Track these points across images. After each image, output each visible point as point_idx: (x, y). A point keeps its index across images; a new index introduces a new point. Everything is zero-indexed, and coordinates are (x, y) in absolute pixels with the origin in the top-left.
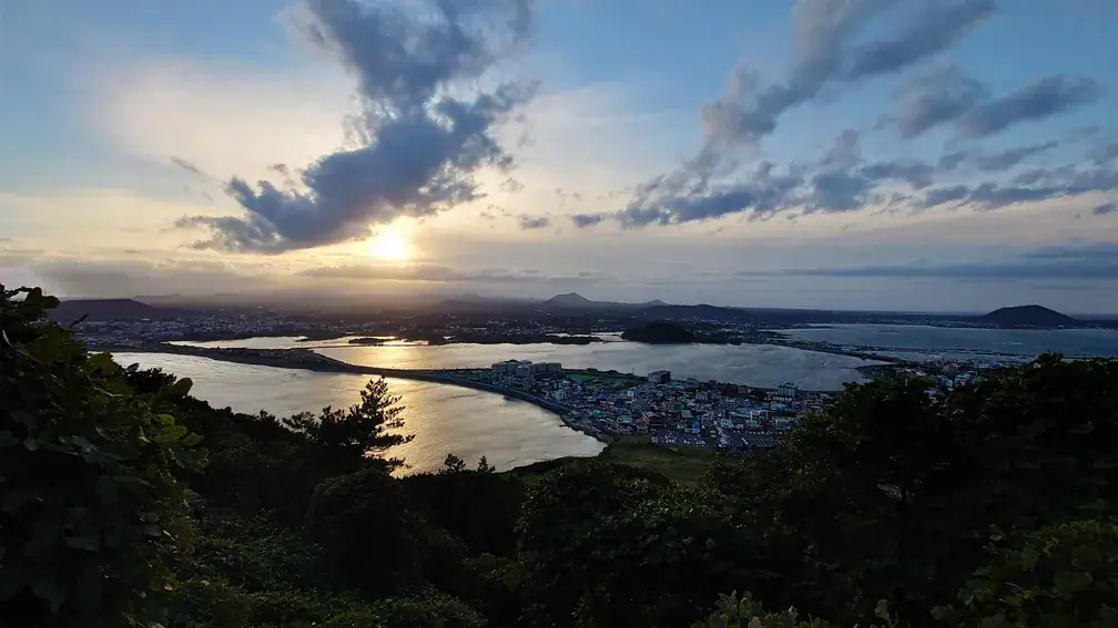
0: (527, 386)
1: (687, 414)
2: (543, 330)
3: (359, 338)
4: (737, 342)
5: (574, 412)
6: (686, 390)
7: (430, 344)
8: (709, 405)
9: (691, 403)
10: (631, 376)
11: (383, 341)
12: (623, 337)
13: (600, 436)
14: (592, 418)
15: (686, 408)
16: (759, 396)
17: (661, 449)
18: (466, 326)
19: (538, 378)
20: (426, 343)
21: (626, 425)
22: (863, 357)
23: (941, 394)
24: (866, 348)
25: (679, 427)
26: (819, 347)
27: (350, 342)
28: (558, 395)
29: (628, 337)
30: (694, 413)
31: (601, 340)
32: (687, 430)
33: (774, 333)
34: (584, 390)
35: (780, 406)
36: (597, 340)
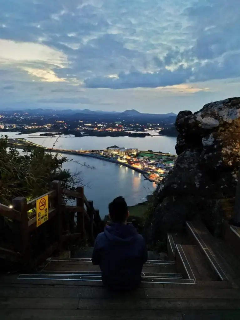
3: (44, 133)
7: (75, 136)
10: (168, 155)
11: (54, 134)
27: (41, 135)
29: (163, 133)
36: (148, 135)
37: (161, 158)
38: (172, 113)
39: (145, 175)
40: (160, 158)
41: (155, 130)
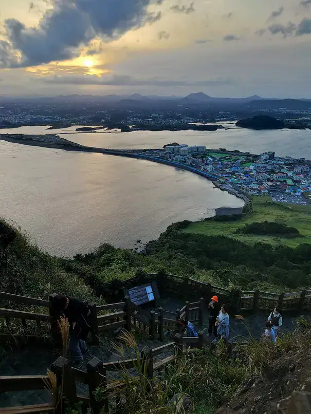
0: (189, 162)
1: (290, 182)
2: (186, 120)
3: (81, 127)
5: (220, 180)
6: (285, 164)
7: (122, 131)
8: (302, 176)
9: (290, 174)
10: (248, 155)
11: (95, 129)
12: (237, 124)
13: (238, 195)
14: (231, 183)
15: (289, 178)
17: (280, 206)
18: (139, 118)
19: (194, 156)
20: (119, 130)
21: (254, 190)
25: (287, 191)
27: (77, 130)
28: (209, 168)
29: (241, 124)
30: (294, 181)
31: (224, 128)
32: (292, 193)
34: (222, 164)
36: (221, 127)
39: (216, 182)
40: (237, 158)
41: (230, 120)
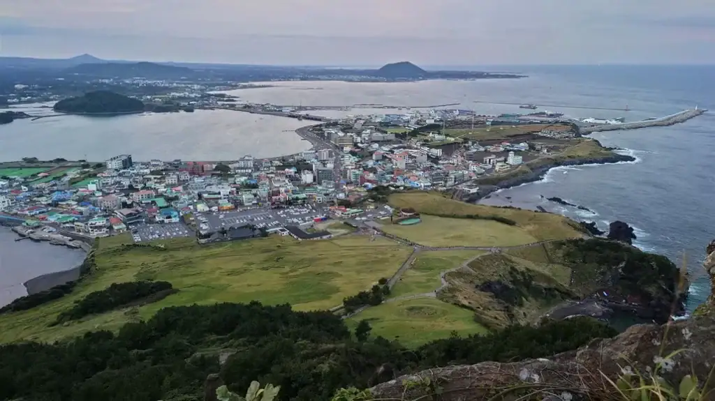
1: (161, 202)
4: (190, 109)
5: (29, 221)
6: (152, 173)
8: (180, 188)
9: (162, 188)
12: (57, 108)
14: (54, 224)
15: (160, 196)
16: (223, 171)
17: (146, 247)
21: (100, 228)
22: (299, 117)
23: (353, 149)
24: (301, 108)
25: (157, 219)
26: (264, 109)
30: (168, 200)
31: (28, 116)
32: (167, 221)
33: (223, 96)
34: (30, 189)
35: (243, 179)
36: (21, 115)
37: (65, 175)
38: (86, 55)
39: (19, 228)
40: (61, 174)
41: (40, 101)
